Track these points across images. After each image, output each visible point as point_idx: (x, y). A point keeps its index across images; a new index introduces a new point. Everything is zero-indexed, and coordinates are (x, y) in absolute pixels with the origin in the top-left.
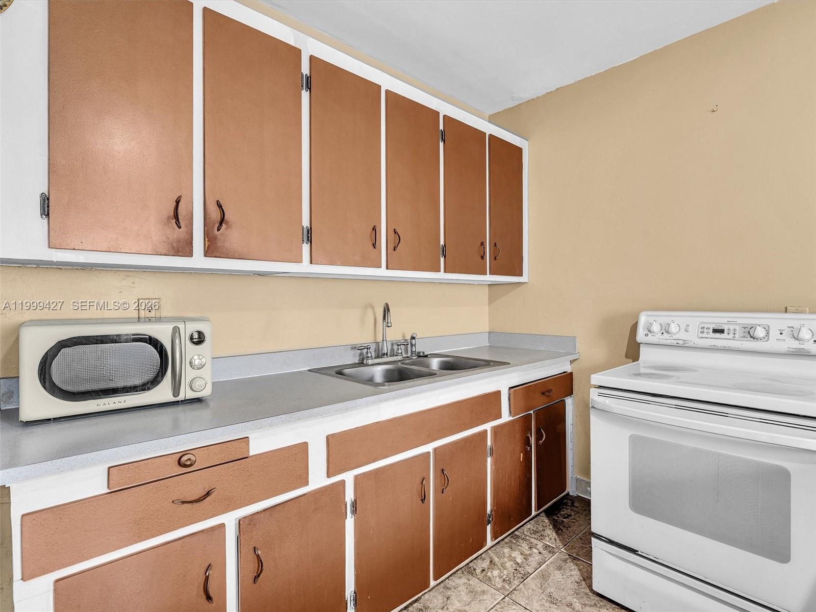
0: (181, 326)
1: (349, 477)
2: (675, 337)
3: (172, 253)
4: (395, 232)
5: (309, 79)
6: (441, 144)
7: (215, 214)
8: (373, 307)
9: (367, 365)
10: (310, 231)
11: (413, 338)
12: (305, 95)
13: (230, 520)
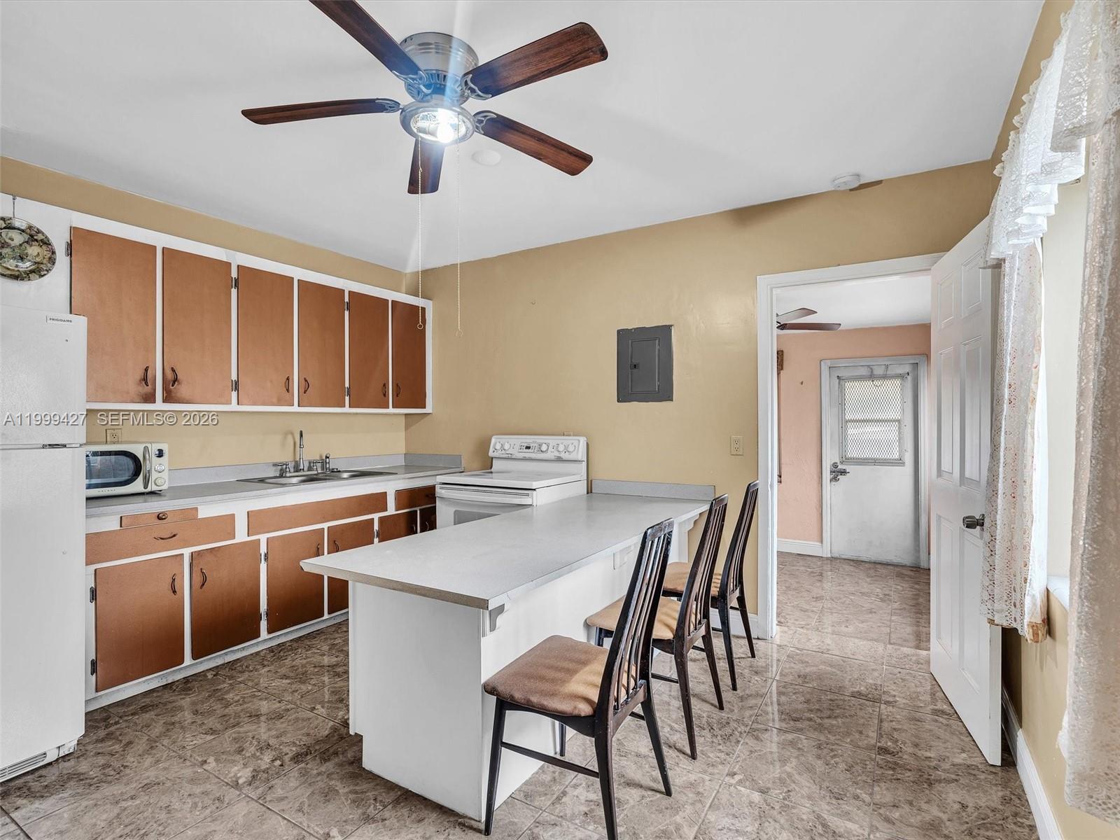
0: (149, 446)
1: (263, 538)
2: (507, 452)
3: (143, 401)
4: (306, 380)
5: (236, 281)
6: (347, 313)
7: (170, 375)
8: (292, 434)
9: (285, 477)
10: (237, 383)
11: (327, 457)
12: (234, 291)
13: (187, 552)
